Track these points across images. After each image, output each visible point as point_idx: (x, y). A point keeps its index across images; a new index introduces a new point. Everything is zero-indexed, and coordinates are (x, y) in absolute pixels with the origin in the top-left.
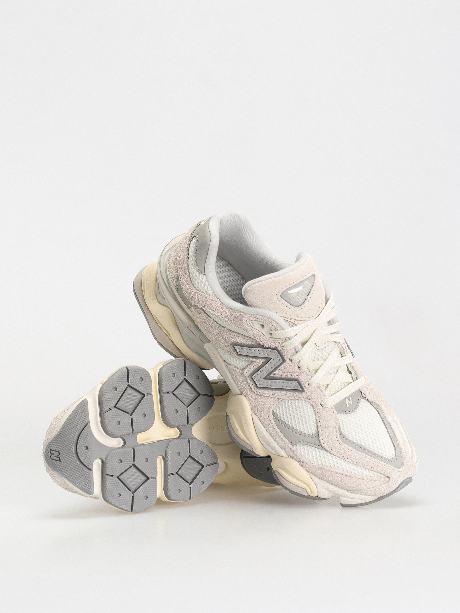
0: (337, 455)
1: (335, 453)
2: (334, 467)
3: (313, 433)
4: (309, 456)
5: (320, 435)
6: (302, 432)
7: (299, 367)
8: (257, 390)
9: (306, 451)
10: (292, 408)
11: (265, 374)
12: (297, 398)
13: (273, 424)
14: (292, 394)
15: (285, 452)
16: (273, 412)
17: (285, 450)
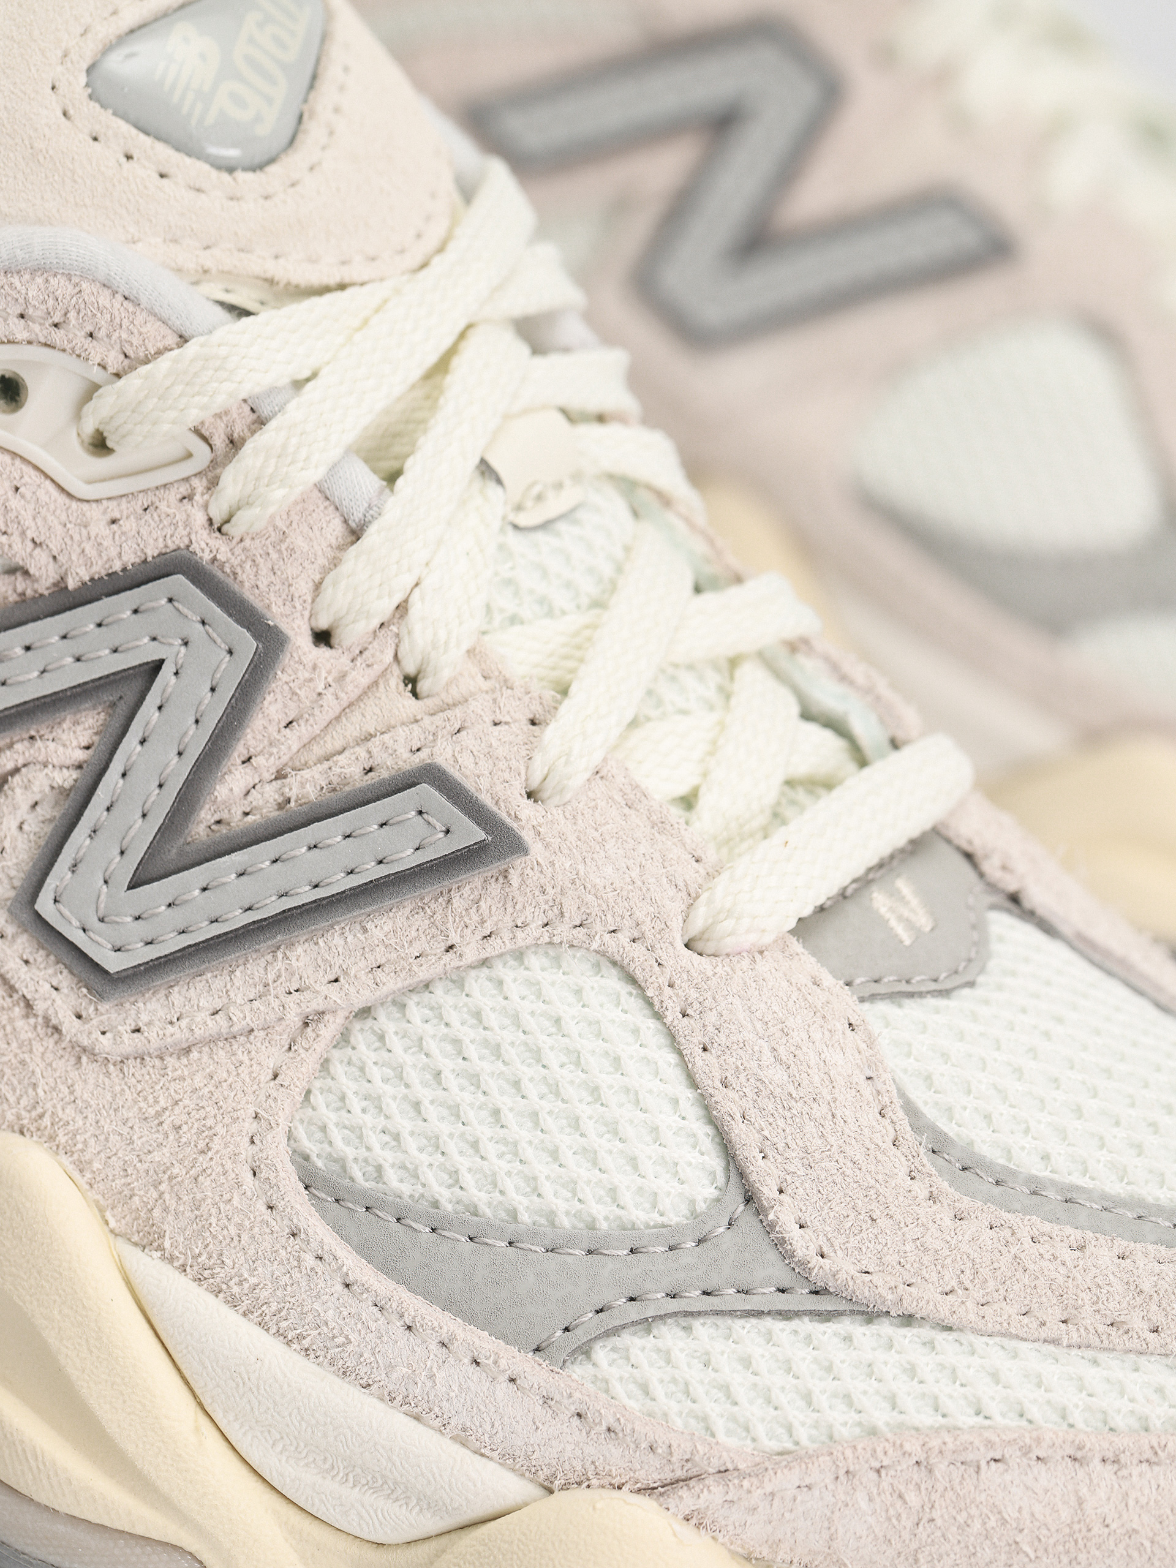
0: (970, 1313)
1: (944, 1308)
2: (979, 1419)
3: (701, 1207)
4: (728, 1395)
5: (768, 1191)
6: (604, 1225)
7: (411, 681)
8: (107, 1012)
9: (689, 1365)
10: (449, 1048)
11: (143, 835)
12: (471, 952)
13: (326, 1257)
14: (421, 921)
15: (508, 1459)
16: (302, 1159)
17: (500, 1435)
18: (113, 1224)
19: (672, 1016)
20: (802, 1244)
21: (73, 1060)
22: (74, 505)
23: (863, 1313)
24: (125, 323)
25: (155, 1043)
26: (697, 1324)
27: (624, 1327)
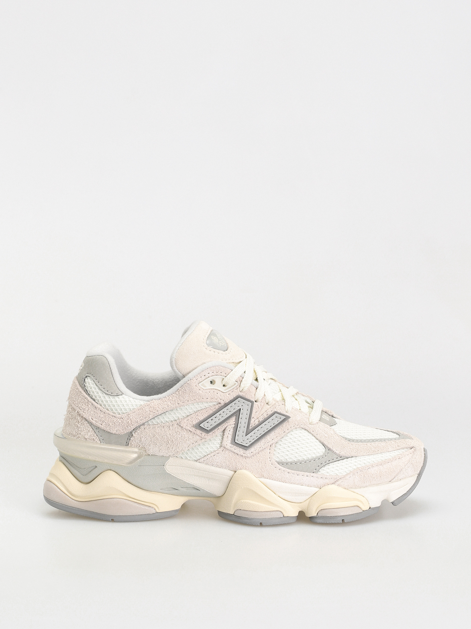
0: (358, 454)
1: (355, 455)
2: (365, 465)
3: (324, 452)
4: (337, 470)
5: (331, 448)
6: (314, 457)
7: (268, 404)
8: (248, 451)
9: (331, 469)
10: (289, 443)
11: (245, 429)
12: (287, 432)
13: (285, 470)
14: (280, 430)
15: (315, 487)
16: (276, 461)
17: (313, 484)
18: (256, 476)
19: (312, 432)
20: (338, 452)
21: (245, 459)
22: (224, 393)
23: (347, 458)
24: (225, 370)
25: (255, 453)
26: (330, 464)
27: (322, 467)
